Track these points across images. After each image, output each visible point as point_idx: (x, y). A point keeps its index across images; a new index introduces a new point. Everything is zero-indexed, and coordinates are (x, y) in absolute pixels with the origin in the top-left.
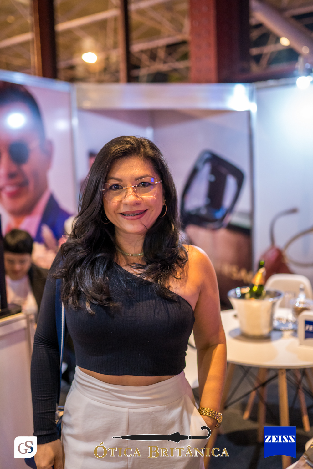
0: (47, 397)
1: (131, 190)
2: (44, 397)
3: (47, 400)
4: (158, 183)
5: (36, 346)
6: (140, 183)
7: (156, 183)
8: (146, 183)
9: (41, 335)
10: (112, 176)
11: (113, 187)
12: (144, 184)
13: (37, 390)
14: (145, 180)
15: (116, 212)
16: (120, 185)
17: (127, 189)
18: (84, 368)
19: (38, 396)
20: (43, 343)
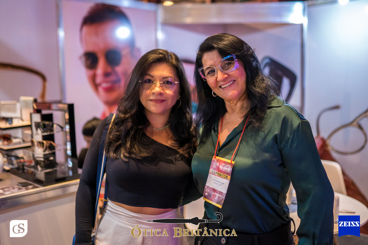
0: (88, 220)
1: (158, 84)
2: (87, 220)
3: (88, 222)
4: (177, 83)
5: (81, 185)
6: (165, 81)
7: (176, 83)
8: (169, 82)
9: (86, 179)
10: (148, 73)
11: (147, 81)
12: (168, 82)
13: (82, 215)
14: (169, 79)
15: (147, 99)
16: (152, 80)
17: (156, 83)
18: (116, 202)
19: (82, 219)
20: (87, 184)
